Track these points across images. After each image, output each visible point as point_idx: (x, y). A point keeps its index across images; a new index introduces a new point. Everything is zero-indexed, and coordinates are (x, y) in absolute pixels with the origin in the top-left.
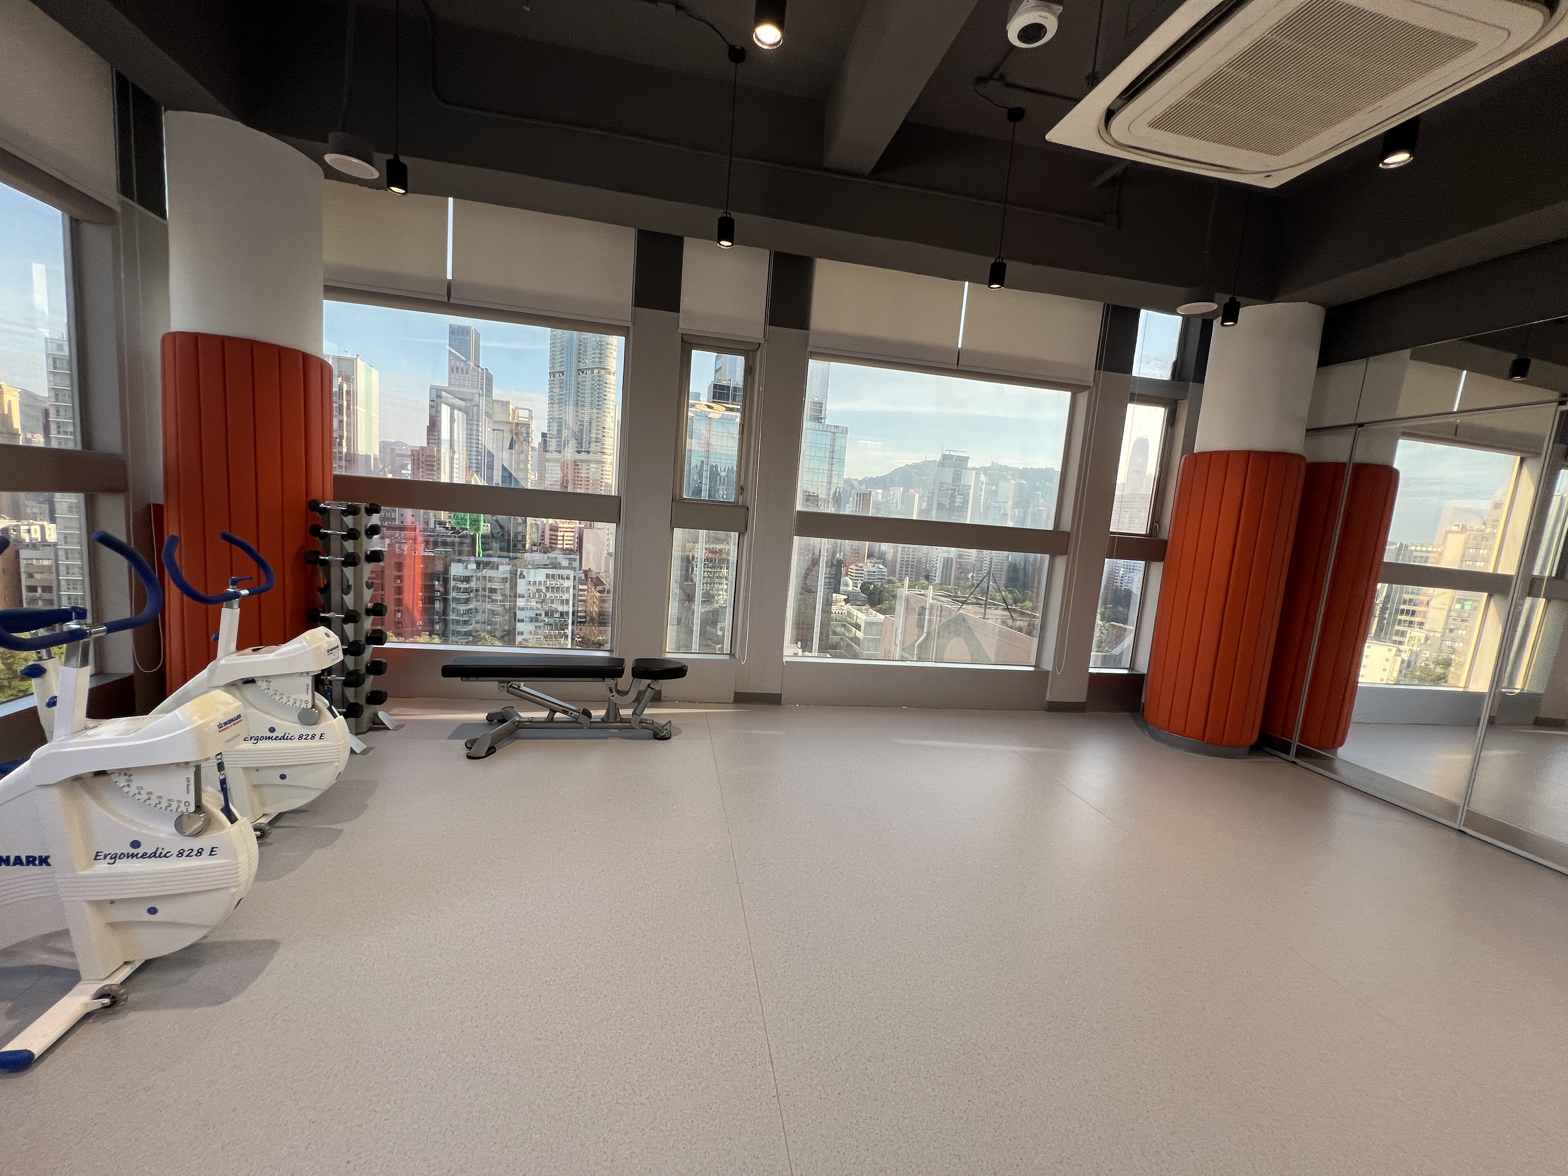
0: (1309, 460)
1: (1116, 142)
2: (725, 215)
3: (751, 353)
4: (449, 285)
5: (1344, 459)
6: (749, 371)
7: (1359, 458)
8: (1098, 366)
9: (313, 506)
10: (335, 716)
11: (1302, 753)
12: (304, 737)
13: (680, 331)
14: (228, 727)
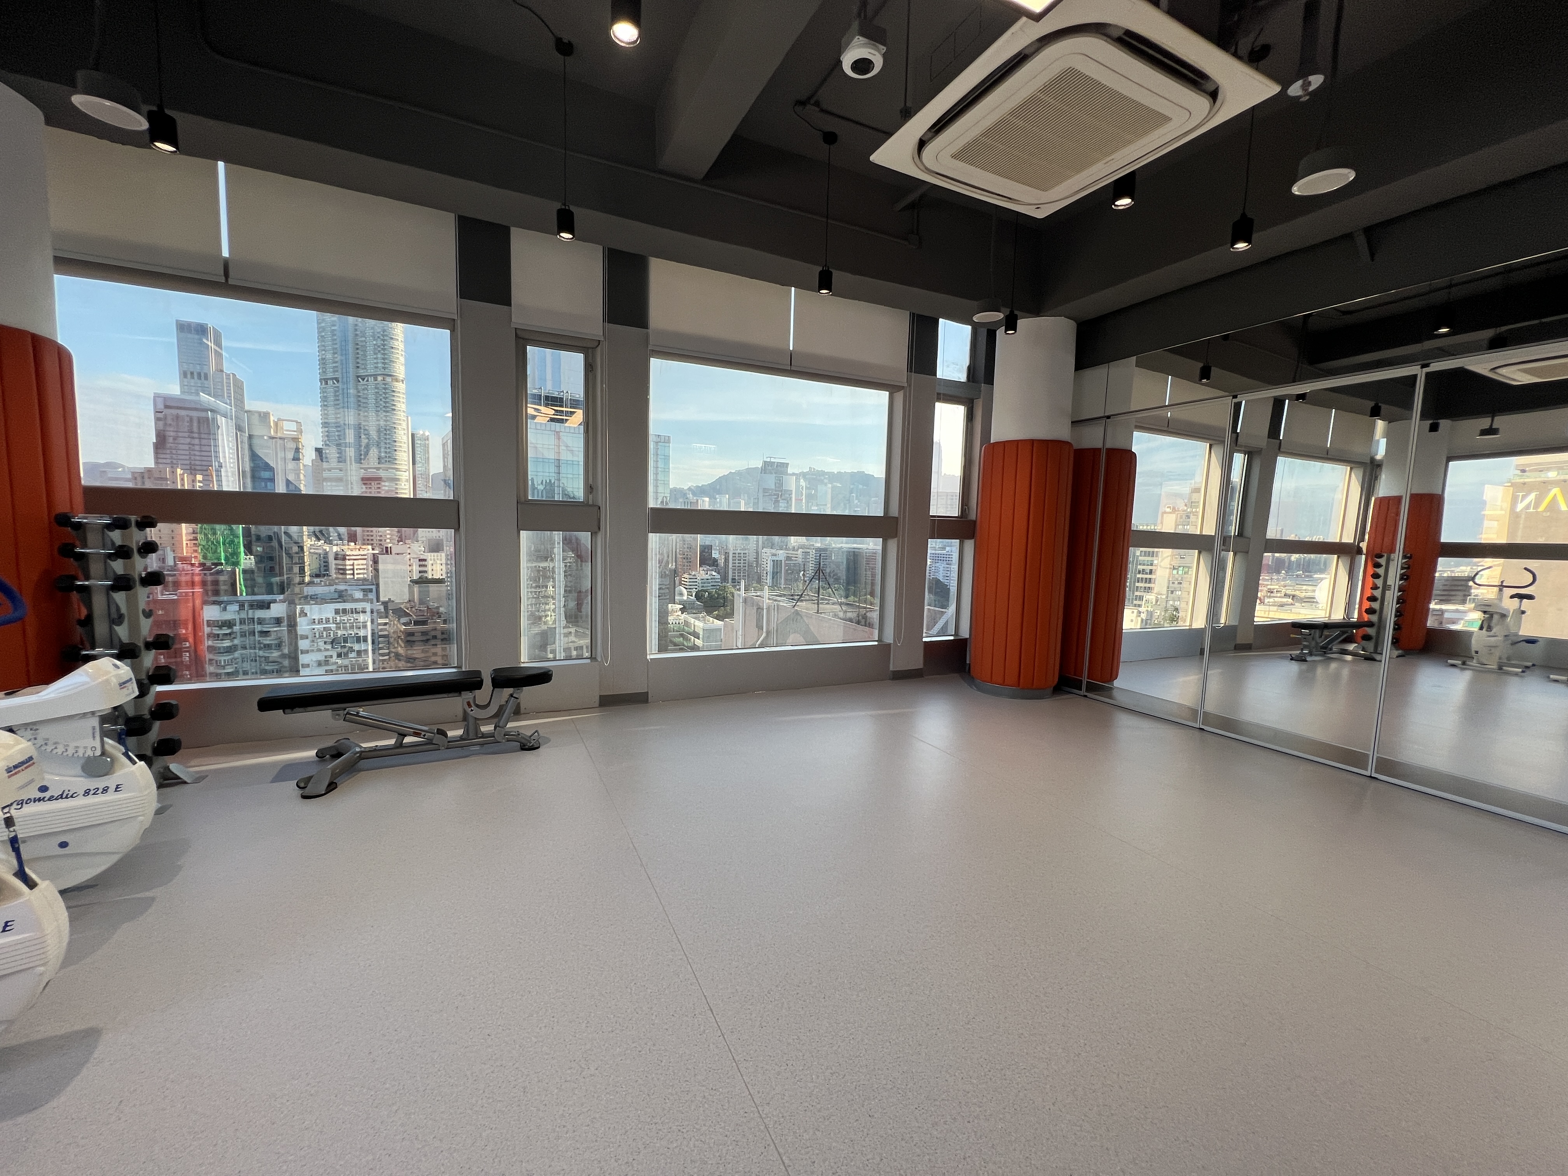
0: (1076, 446)
1: (926, 168)
2: (563, 207)
3: (590, 350)
4: (226, 264)
5: (1100, 445)
6: (589, 368)
7: (1109, 445)
8: (910, 369)
9: (64, 520)
10: (134, 763)
11: (1091, 688)
12: (92, 792)
13: (513, 326)
14: (19, 772)
